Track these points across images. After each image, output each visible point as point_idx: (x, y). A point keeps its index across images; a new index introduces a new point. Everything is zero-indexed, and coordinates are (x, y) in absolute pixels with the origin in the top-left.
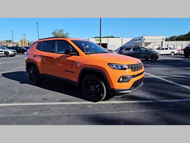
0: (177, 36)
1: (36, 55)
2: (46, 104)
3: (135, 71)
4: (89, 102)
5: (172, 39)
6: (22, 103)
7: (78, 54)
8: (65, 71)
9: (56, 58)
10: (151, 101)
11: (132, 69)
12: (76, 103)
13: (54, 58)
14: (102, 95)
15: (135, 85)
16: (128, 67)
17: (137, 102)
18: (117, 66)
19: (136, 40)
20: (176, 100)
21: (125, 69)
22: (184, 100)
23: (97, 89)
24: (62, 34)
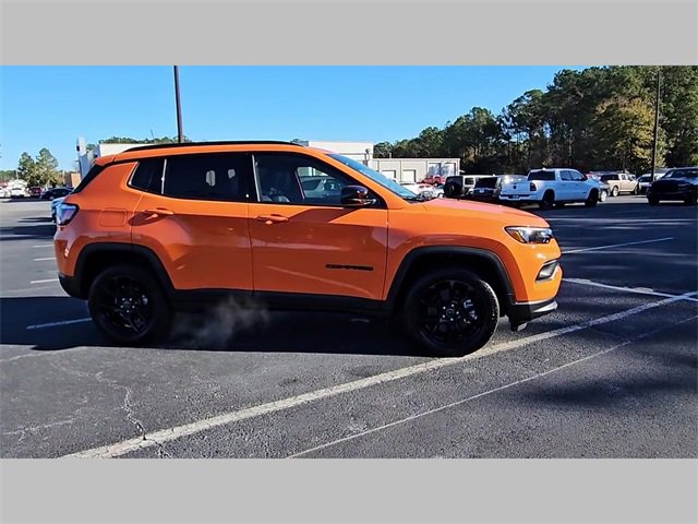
0: (393, 143)
6: (228, 411)
7: (382, 204)
8: (328, 266)
10: (578, 328)
13: (264, 221)
22: (630, 311)
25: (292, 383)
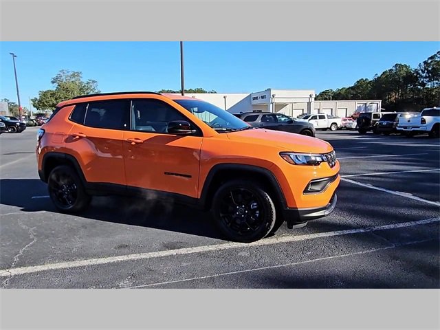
0: (335, 90)
1: (74, 136)
2: (132, 257)
4: (235, 243)
5: (323, 96)
6: (68, 260)
7: (200, 133)
8: (165, 173)
9: (137, 143)
10: (362, 231)
11: (329, 163)
12: (207, 248)
13: (130, 142)
16: (322, 159)
17: (336, 234)
19: (255, 98)
20: (407, 224)
21: (317, 164)
22: (421, 222)
23: (254, 211)
24: (77, 82)
25: (123, 248)
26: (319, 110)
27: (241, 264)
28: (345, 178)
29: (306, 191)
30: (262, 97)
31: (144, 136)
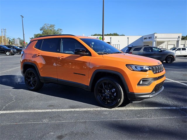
1: (36, 55)
2: (54, 110)
3: (156, 73)
4: (104, 108)
7: (90, 54)
8: (74, 73)
9: (62, 59)
11: (153, 71)
12: (89, 109)
13: (59, 58)
14: (119, 99)
15: (157, 89)
16: (149, 68)
17: (159, 108)
18: (136, 67)
19: (146, 38)
21: (146, 71)
23: (113, 93)
24: (52, 30)
25: (51, 106)
26: (184, 45)
27: (102, 117)
28: (182, 82)
29: (139, 84)
30: (149, 38)
31: (65, 56)
